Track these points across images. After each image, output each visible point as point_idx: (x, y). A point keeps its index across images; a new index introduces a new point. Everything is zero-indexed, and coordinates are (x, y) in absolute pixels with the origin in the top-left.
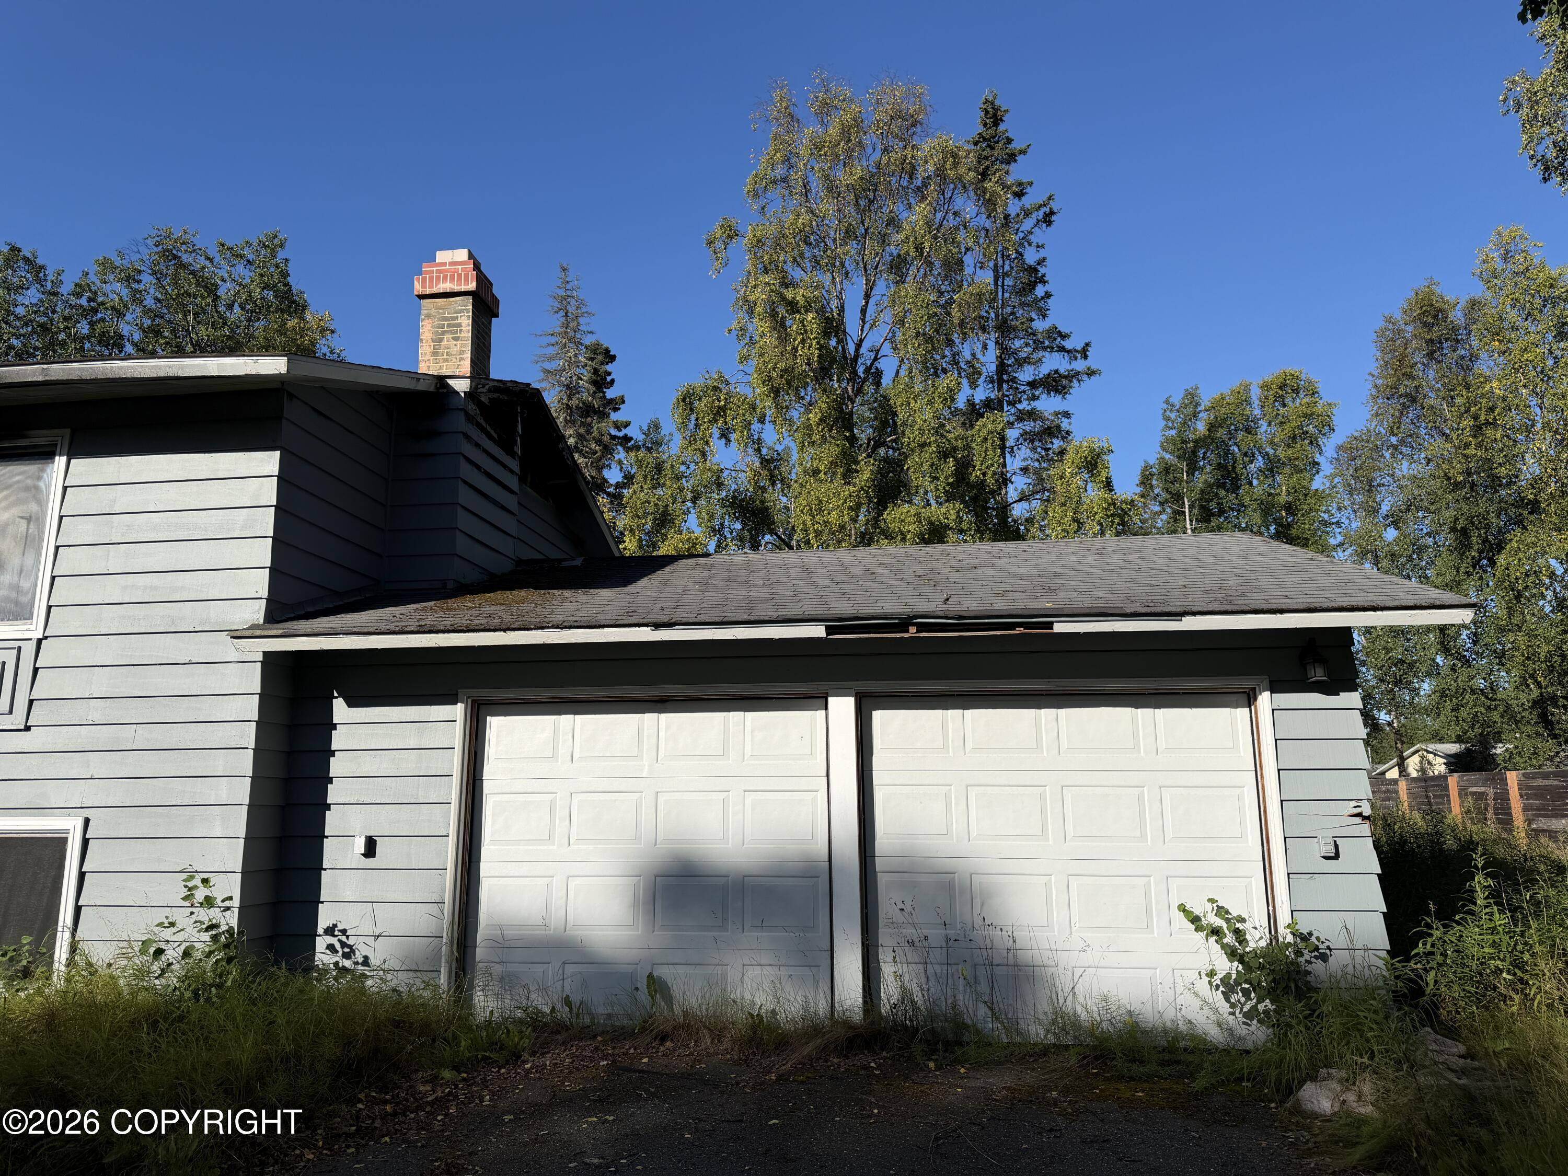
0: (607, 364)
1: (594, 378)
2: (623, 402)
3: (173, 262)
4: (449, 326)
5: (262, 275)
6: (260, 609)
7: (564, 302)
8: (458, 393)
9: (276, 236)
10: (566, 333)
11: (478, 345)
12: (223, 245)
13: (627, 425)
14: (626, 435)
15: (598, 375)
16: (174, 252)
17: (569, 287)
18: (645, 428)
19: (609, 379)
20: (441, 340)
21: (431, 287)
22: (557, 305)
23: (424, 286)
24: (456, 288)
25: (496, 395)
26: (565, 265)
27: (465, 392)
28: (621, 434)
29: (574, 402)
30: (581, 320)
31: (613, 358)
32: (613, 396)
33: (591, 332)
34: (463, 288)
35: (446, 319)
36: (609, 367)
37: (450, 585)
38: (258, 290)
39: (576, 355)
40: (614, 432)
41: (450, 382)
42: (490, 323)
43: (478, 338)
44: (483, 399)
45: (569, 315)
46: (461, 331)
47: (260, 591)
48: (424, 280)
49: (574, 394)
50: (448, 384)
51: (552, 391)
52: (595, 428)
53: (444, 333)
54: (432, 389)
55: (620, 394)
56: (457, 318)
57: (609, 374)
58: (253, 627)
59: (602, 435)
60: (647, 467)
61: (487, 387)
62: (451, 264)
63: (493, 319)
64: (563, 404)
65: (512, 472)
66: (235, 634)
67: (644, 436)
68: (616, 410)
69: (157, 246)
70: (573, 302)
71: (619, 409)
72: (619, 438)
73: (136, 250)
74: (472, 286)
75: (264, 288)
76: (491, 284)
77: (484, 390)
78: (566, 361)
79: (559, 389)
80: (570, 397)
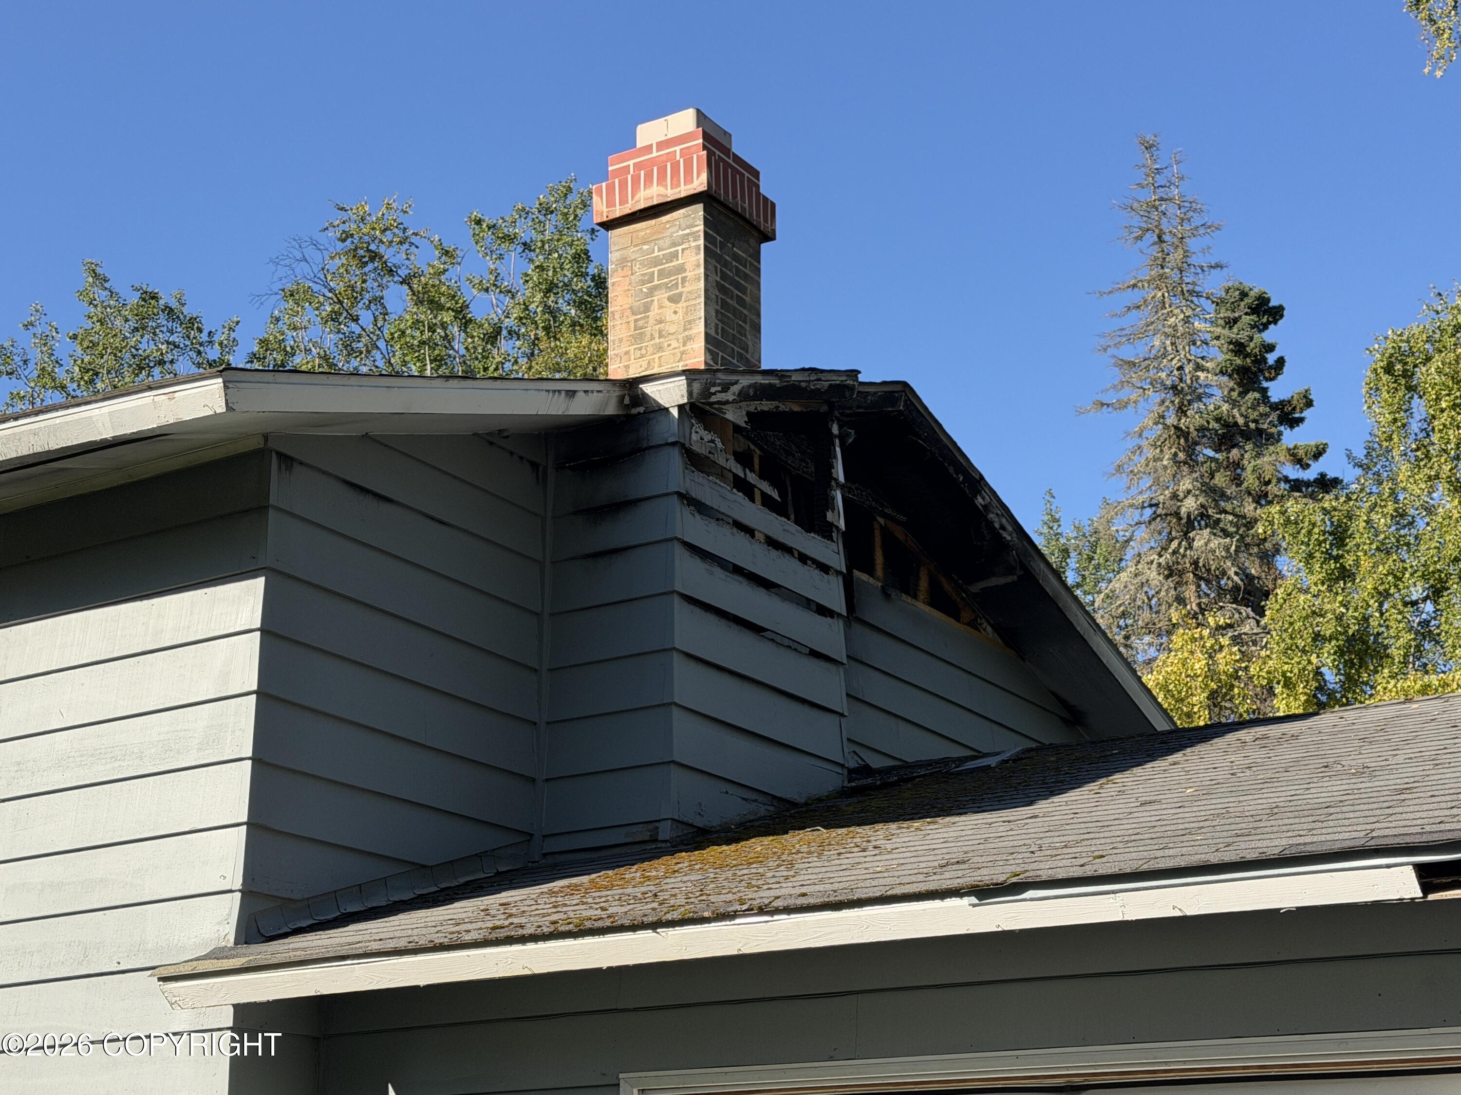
0: (1265, 326)
1: (1238, 361)
2: (1309, 404)
3: (370, 266)
4: (661, 274)
5: (541, 268)
6: (229, 915)
7: (1155, 215)
8: (667, 409)
9: (569, 190)
10: (1161, 277)
11: (724, 304)
12: (479, 222)
13: (1319, 453)
14: (1323, 475)
15: (1247, 355)
16: (373, 247)
17: (1160, 180)
18: (1360, 453)
19: (1271, 358)
20: (647, 308)
21: (623, 201)
22: (1137, 221)
23: (610, 204)
24: (671, 194)
25: (766, 406)
26: (1150, 137)
27: (681, 407)
28: (1310, 475)
29: (1192, 421)
30: (1192, 244)
31: (1276, 314)
32: (1285, 396)
33: (1218, 266)
34: (684, 191)
35: (657, 262)
36: (1270, 335)
37: (666, 832)
38: (539, 296)
39: (1187, 320)
40: (1293, 472)
41: (648, 388)
42: (756, 256)
43: (721, 288)
44: (730, 416)
45: (1166, 238)
46: (684, 280)
47: (229, 877)
48: (611, 189)
49: (1190, 402)
50: (645, 396)
51: (1142, 404)
52: (1249, 469)
53: (652, 291)
54: (611, 410)
55: (1302, 389)
56: (675, 255)
57: (1271, 348)
58: (217, 954)
59: (1268, 483)
60: (1310, 533)
61: (736, 389)
62: (661, 145)
63: (764, 247)
64: (1166, 427)
65: (825, 568)
66: (165, 973)
67: (1359, 471)
68: (1294, 423)
69: (344, 241)
70: (1172, 209)
71: (1301, 420)
72: (1308, 484)
73: (299, 256)
74: (700, 183)
75: (549, 290)
76: (756, 174)
77: (729, 396)
78: (1167, 335)
79: (1157, 398)
80: (1182, 411)
